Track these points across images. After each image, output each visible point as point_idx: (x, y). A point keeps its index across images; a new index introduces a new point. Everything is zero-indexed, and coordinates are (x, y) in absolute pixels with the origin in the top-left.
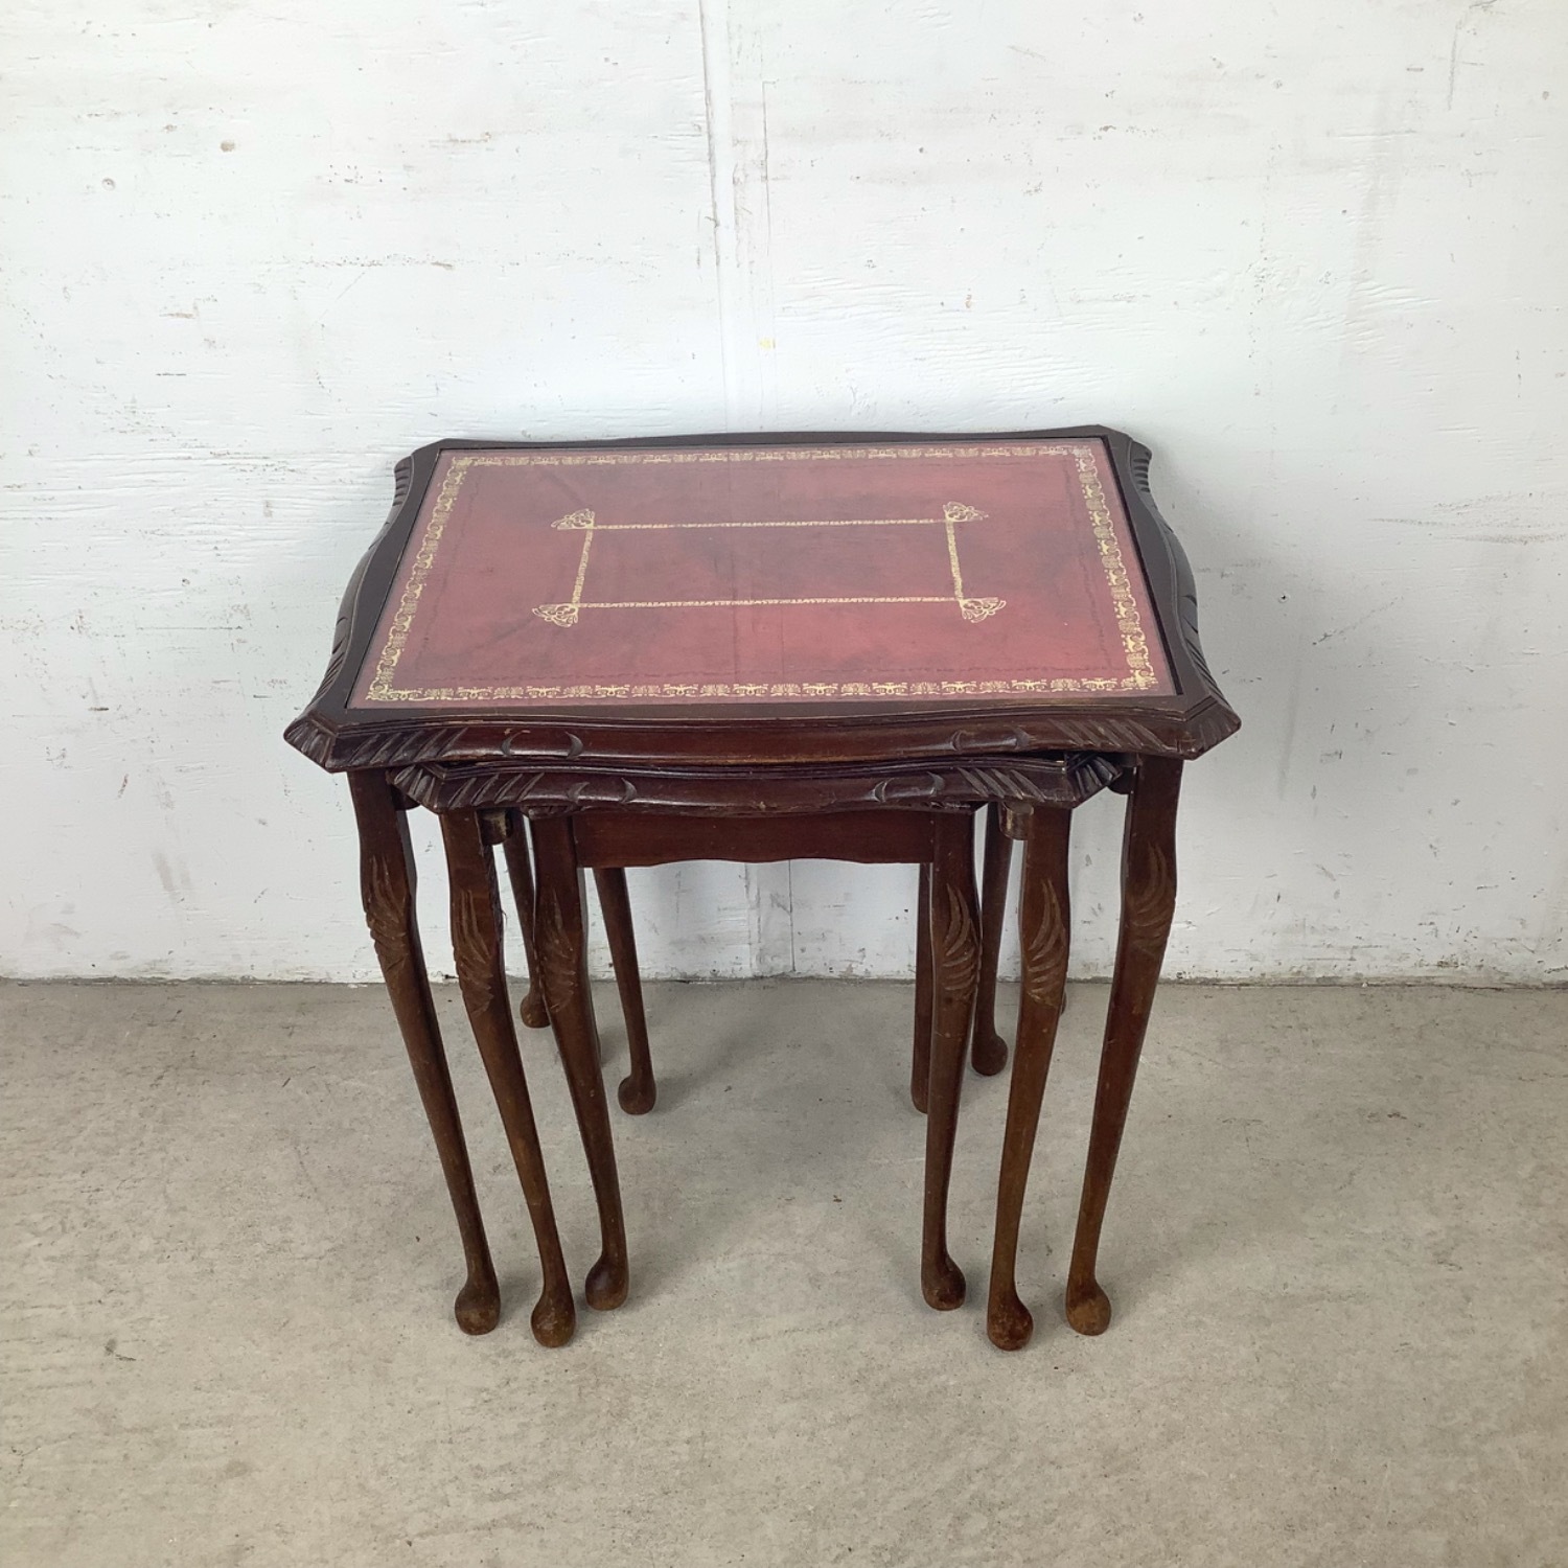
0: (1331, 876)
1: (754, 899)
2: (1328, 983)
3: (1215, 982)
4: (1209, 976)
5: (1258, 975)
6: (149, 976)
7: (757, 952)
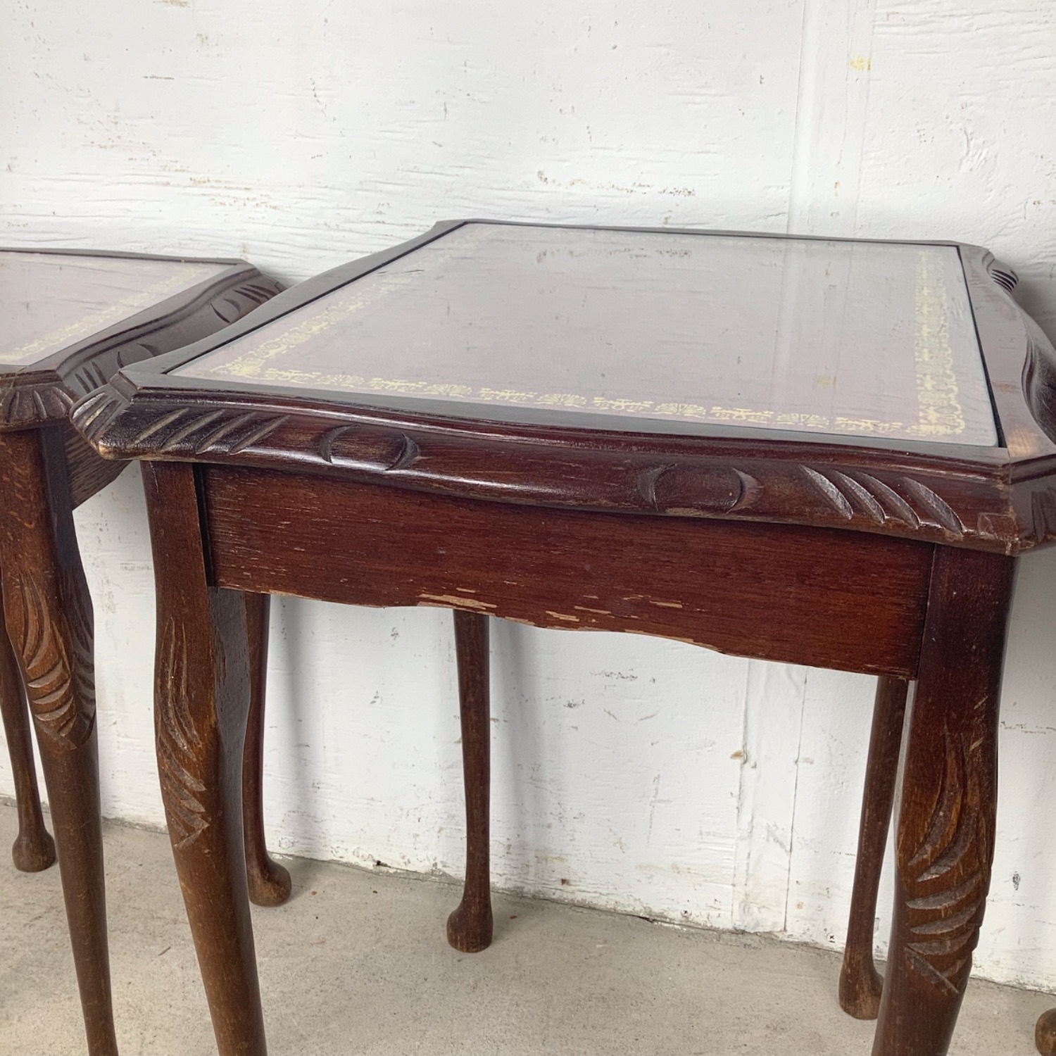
7: (742, 897)
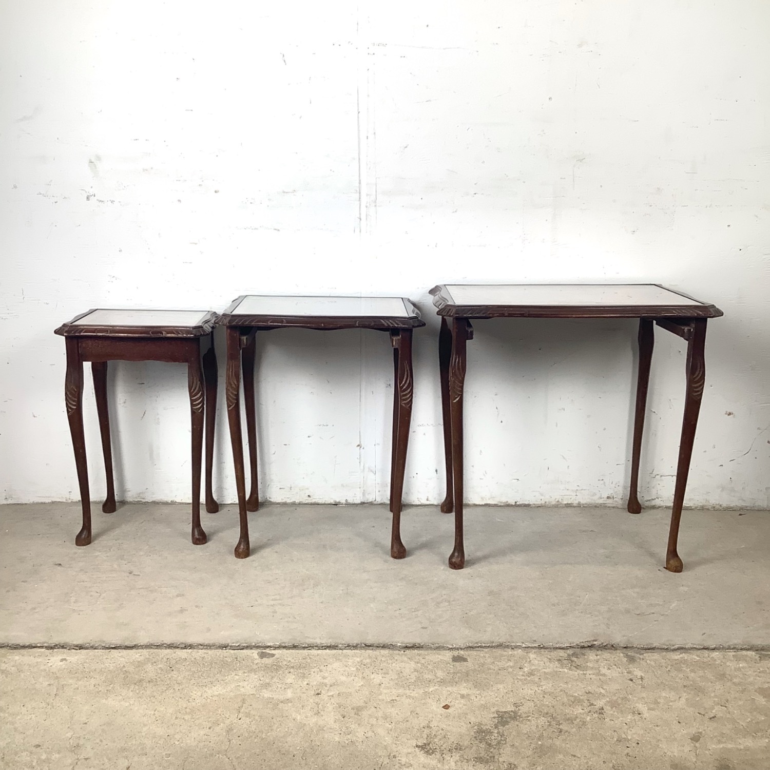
0: (566, 460)
1: (362, 468)
2: (569, 506)
3: (528, 506)
4: (526, 503)
5: (543, 503)
6: (136, 500)
7: (363, 491)
